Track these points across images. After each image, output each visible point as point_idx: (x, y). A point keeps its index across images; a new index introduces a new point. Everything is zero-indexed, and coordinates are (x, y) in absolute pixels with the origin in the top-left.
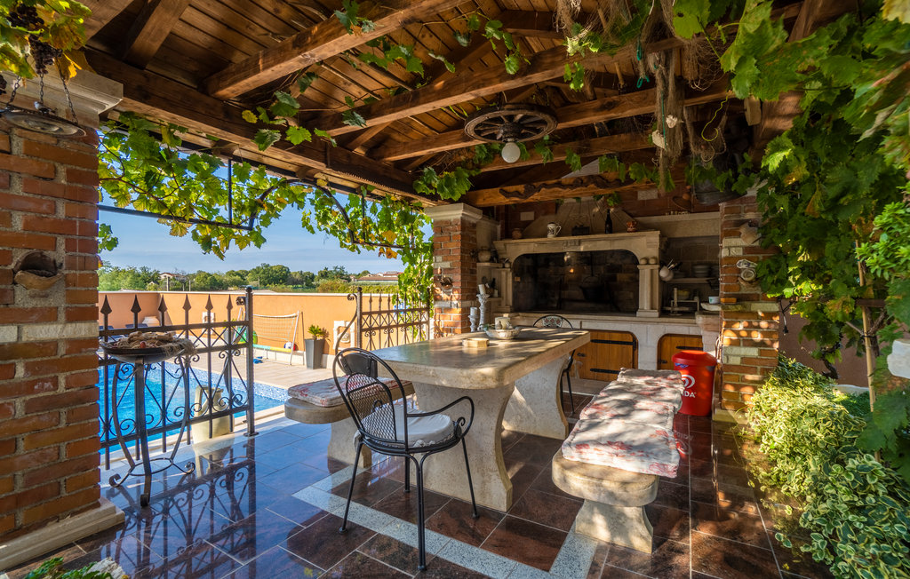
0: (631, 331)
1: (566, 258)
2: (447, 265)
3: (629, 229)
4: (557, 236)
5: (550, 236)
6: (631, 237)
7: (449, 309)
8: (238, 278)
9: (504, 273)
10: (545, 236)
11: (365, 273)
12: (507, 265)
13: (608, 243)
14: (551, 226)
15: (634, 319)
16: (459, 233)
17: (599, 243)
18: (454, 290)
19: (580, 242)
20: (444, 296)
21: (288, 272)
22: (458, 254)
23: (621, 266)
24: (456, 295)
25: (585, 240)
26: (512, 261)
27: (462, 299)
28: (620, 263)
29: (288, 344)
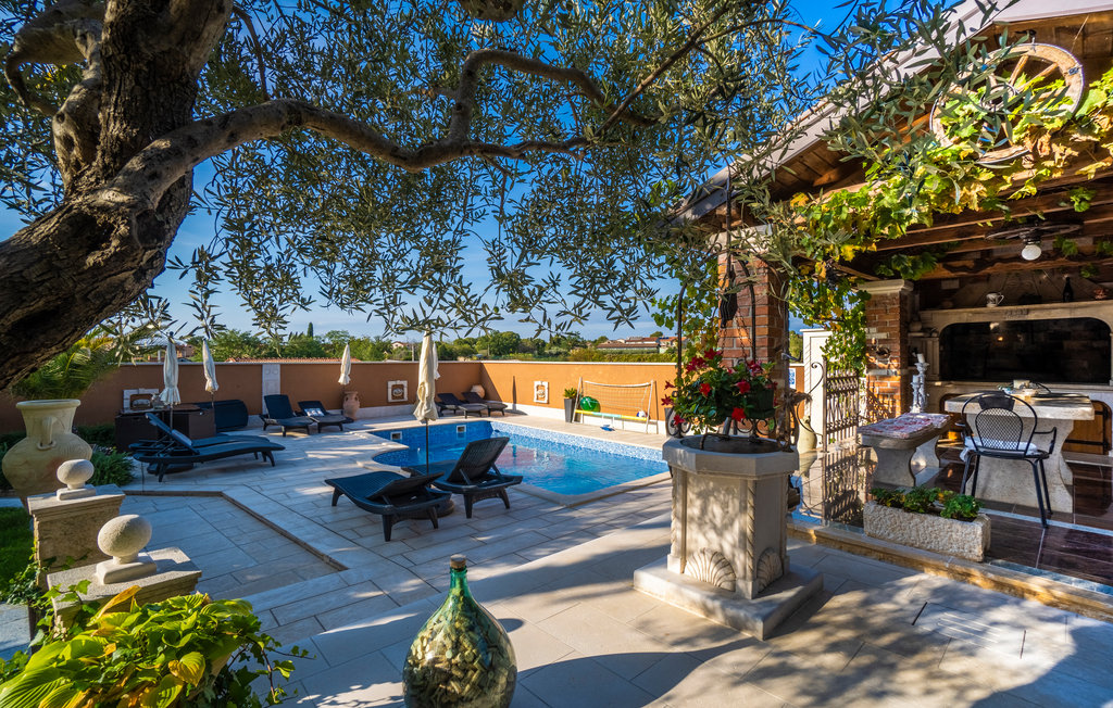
0: (1102, 400)
1: (992, 326)
2: (883, 336)
3: (1099, 297)
4: (999, 305)
5: (991, 306)
6: (1100, 305)
7: (888, 376)
8: (467, 346)
9: (930, 343)
10: (984, 304)
11: (604, 339)
12: (935, 335)
13: (1067, 311)
14: (991, 296)
15: (1108, 388)
16: (897, 306)
17: (1053, 311)
18: (892, 359)
19: (1028, 311)
20: (881, 364)
21: (519, 339)
22: (897, 326)
23: (1069, 333)
24: (895, 363)
25: (1035, 309)
26: (940, 330)
27: (901, 367)
28: (1068, 330)
29: (642, 413)
